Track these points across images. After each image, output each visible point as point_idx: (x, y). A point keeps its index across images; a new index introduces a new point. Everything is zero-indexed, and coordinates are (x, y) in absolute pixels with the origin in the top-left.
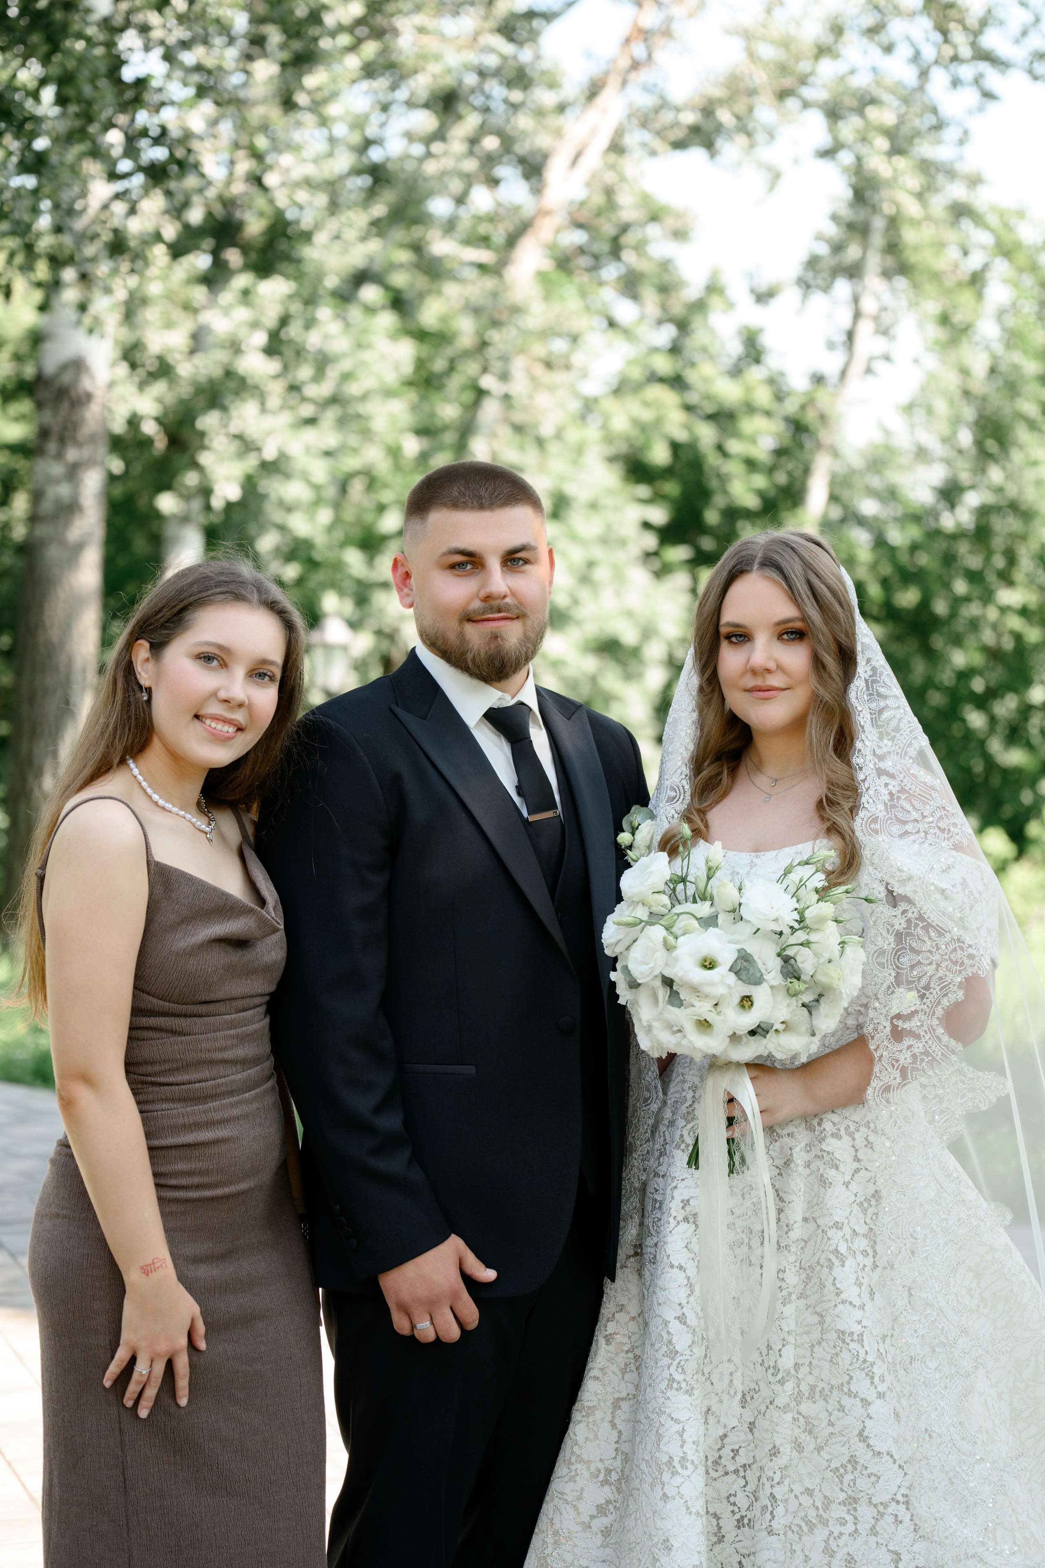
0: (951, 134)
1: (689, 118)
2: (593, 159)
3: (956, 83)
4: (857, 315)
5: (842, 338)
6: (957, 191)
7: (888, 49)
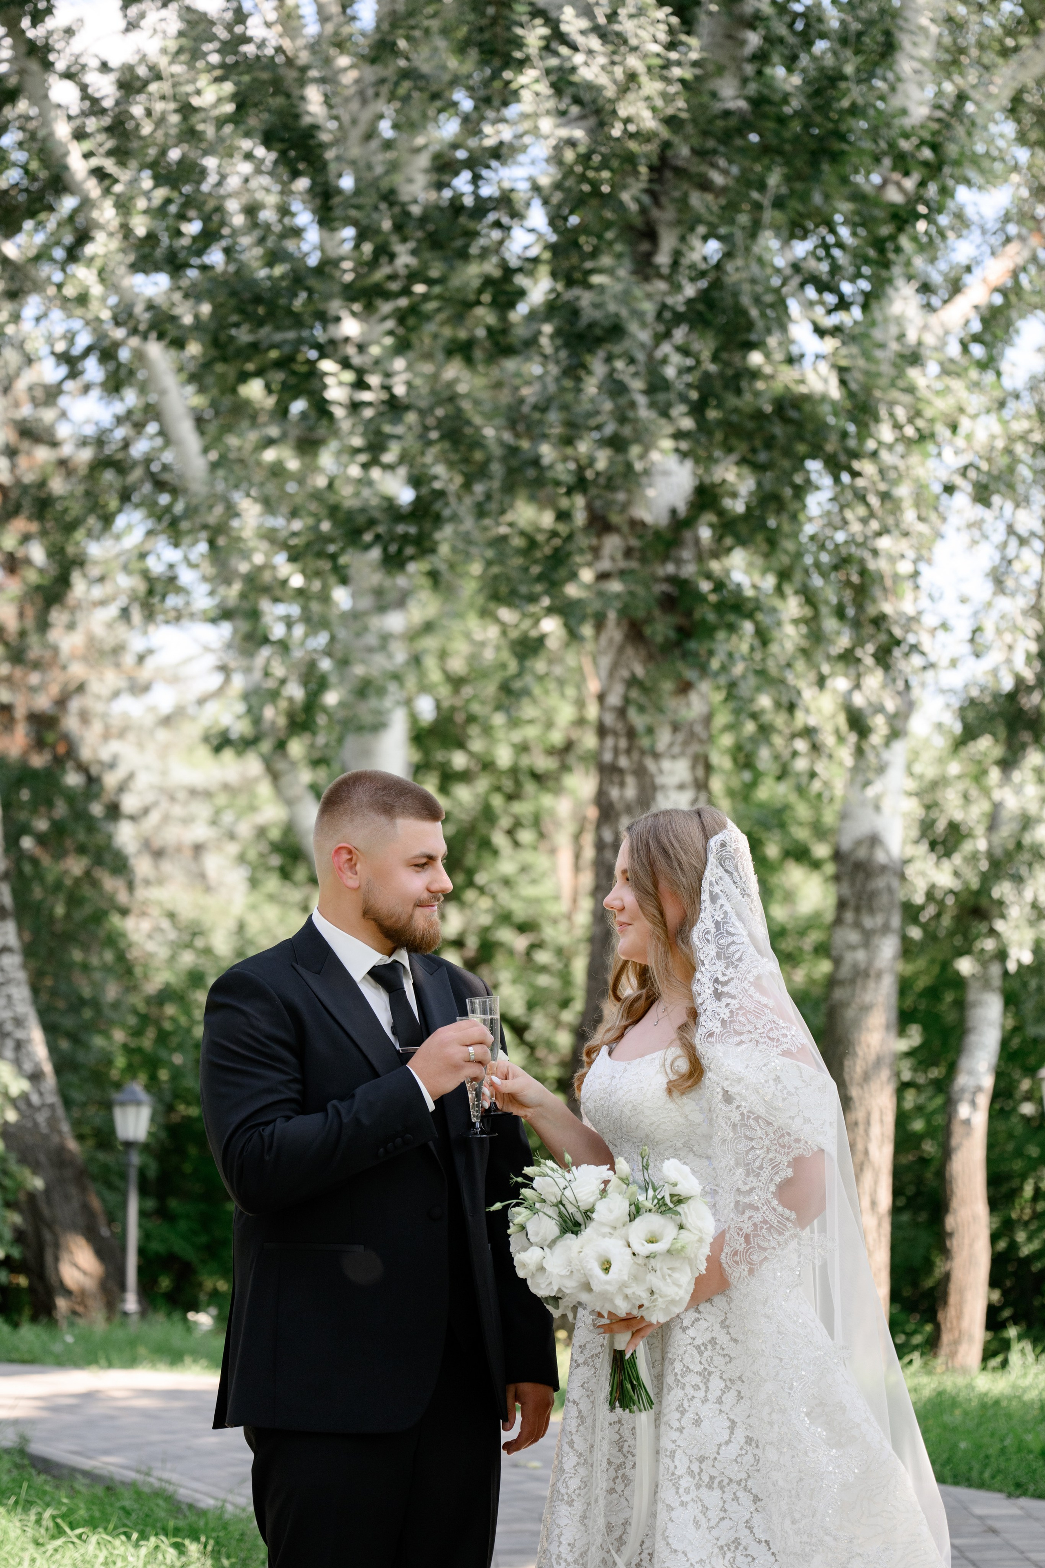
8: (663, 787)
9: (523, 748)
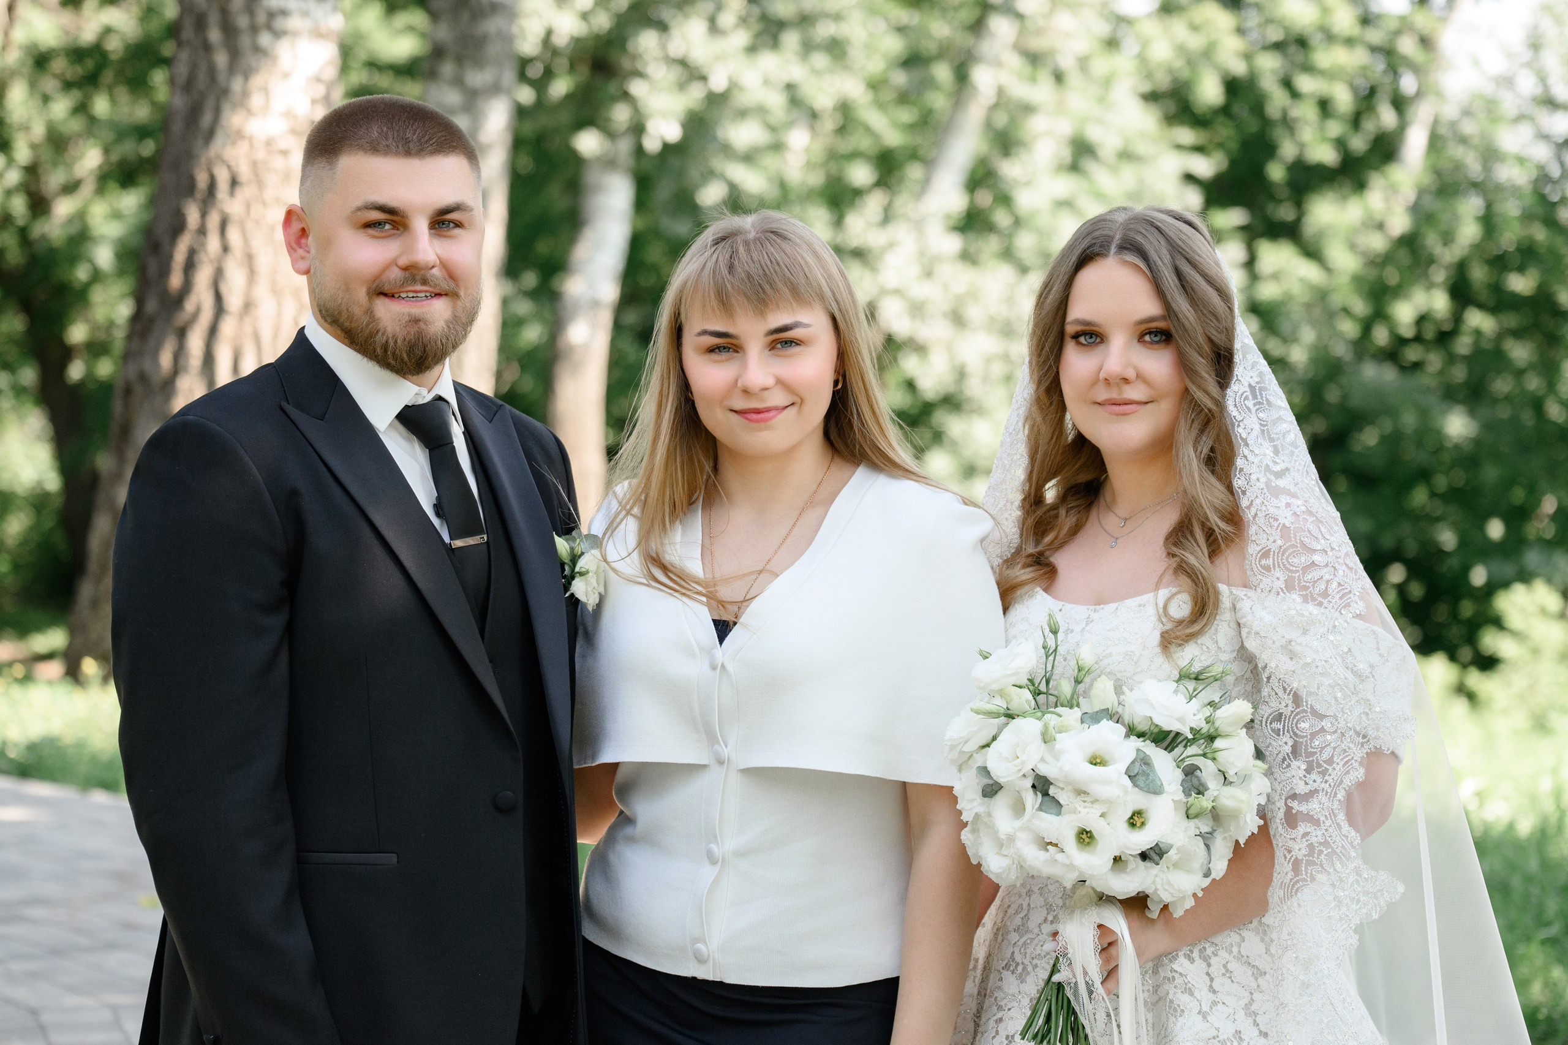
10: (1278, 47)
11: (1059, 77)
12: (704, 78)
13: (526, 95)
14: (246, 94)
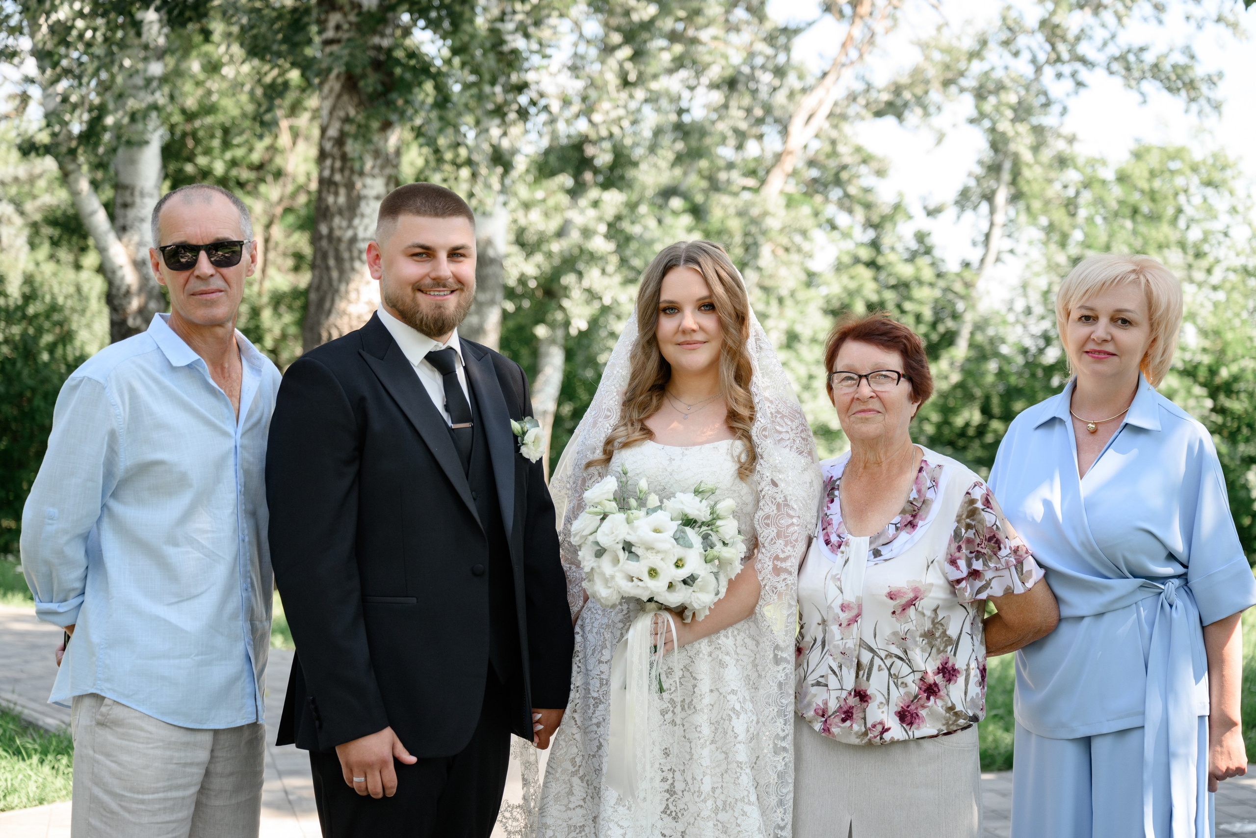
0: (1056, 109)
1: (885, 97)
2: (820, 121)
3: (1059, 76)
4: (992, 224)
5: (982, 238)
6: (1060, 145)
7: (1016, 54)
8: (365, 197)
9: (234, 163)
10: (894, 287)
11: (781, 300)
12: (601, 298)
13: (510, 307)
14: (347, 292)
